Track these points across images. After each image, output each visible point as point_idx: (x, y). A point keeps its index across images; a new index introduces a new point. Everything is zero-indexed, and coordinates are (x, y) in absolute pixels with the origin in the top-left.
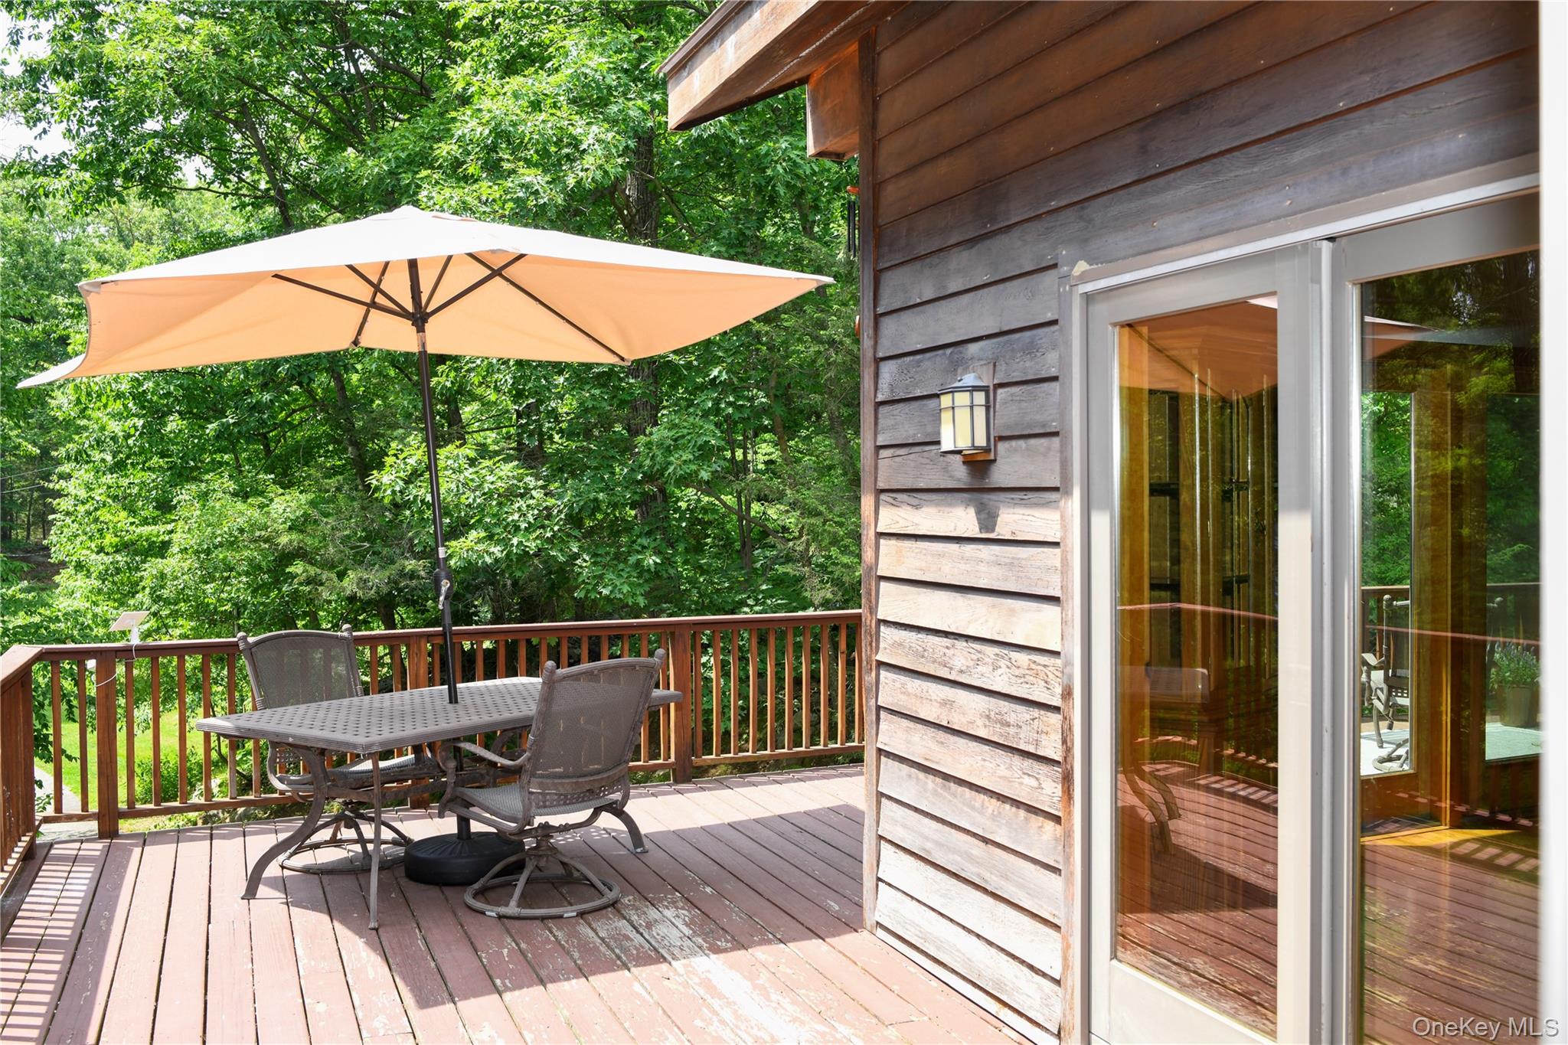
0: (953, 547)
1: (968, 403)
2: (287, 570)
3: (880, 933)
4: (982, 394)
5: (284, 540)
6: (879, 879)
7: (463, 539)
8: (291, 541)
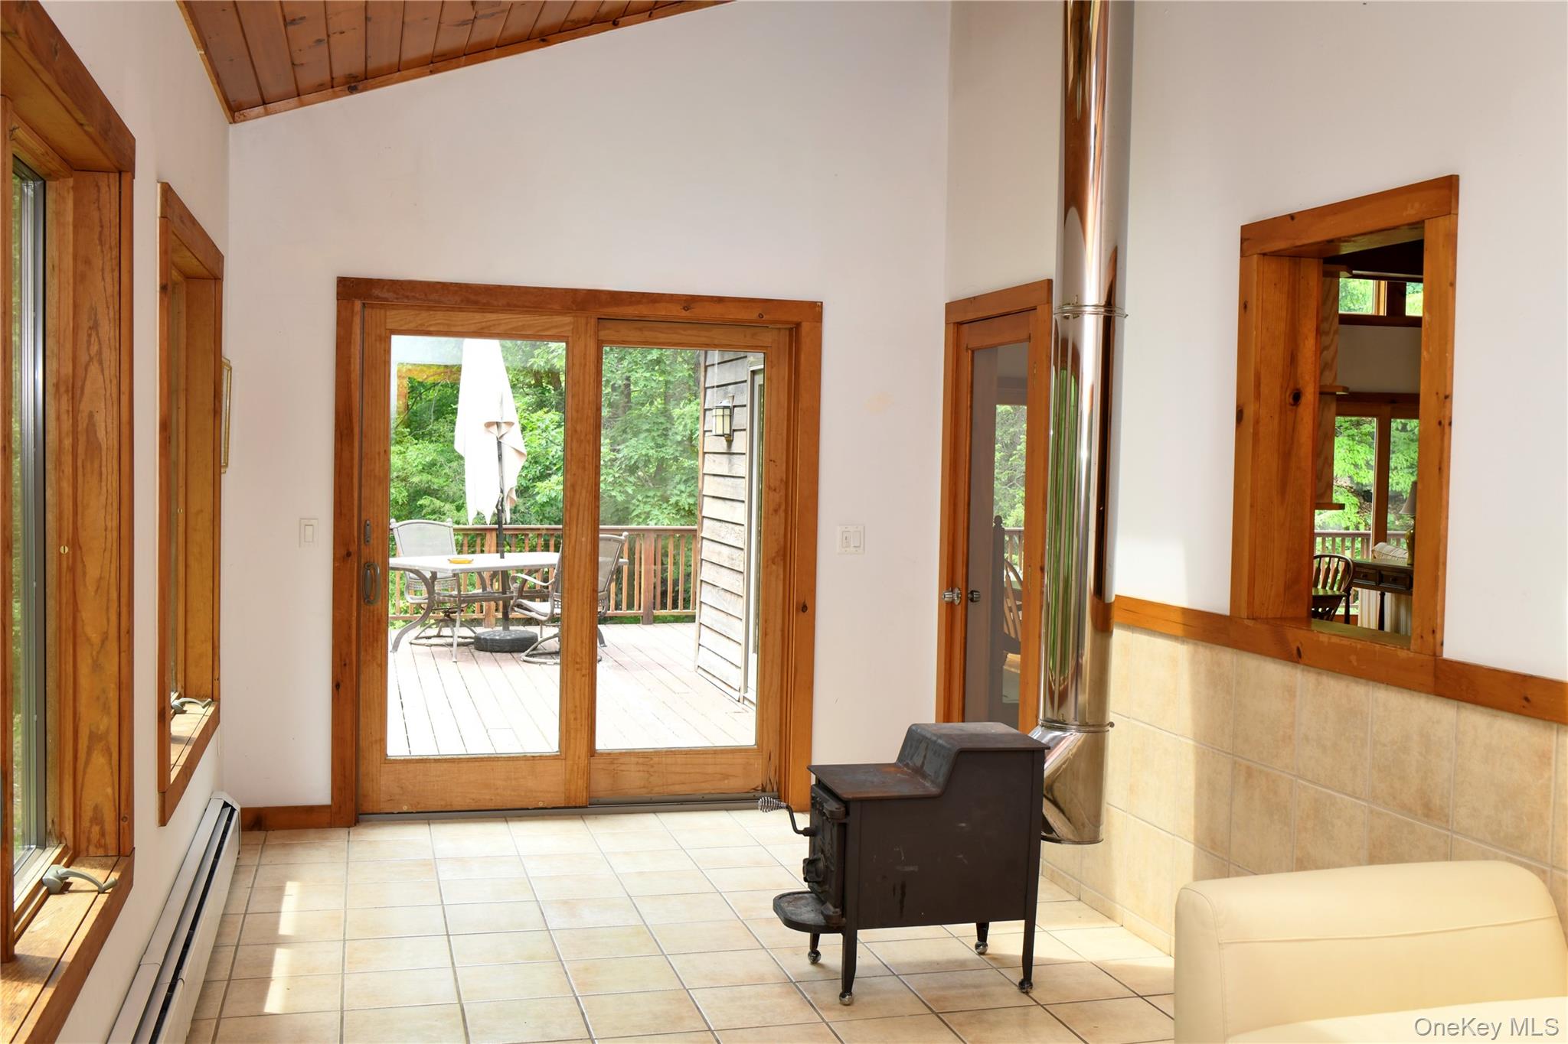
0: (722, 479)
1: (722, 414)
2: (419, 503)
3: (700, 671)
4: (728, 410)
5: (415, 479)
6: (700, 645)
7: (547, 481)
8: (421, 481)
